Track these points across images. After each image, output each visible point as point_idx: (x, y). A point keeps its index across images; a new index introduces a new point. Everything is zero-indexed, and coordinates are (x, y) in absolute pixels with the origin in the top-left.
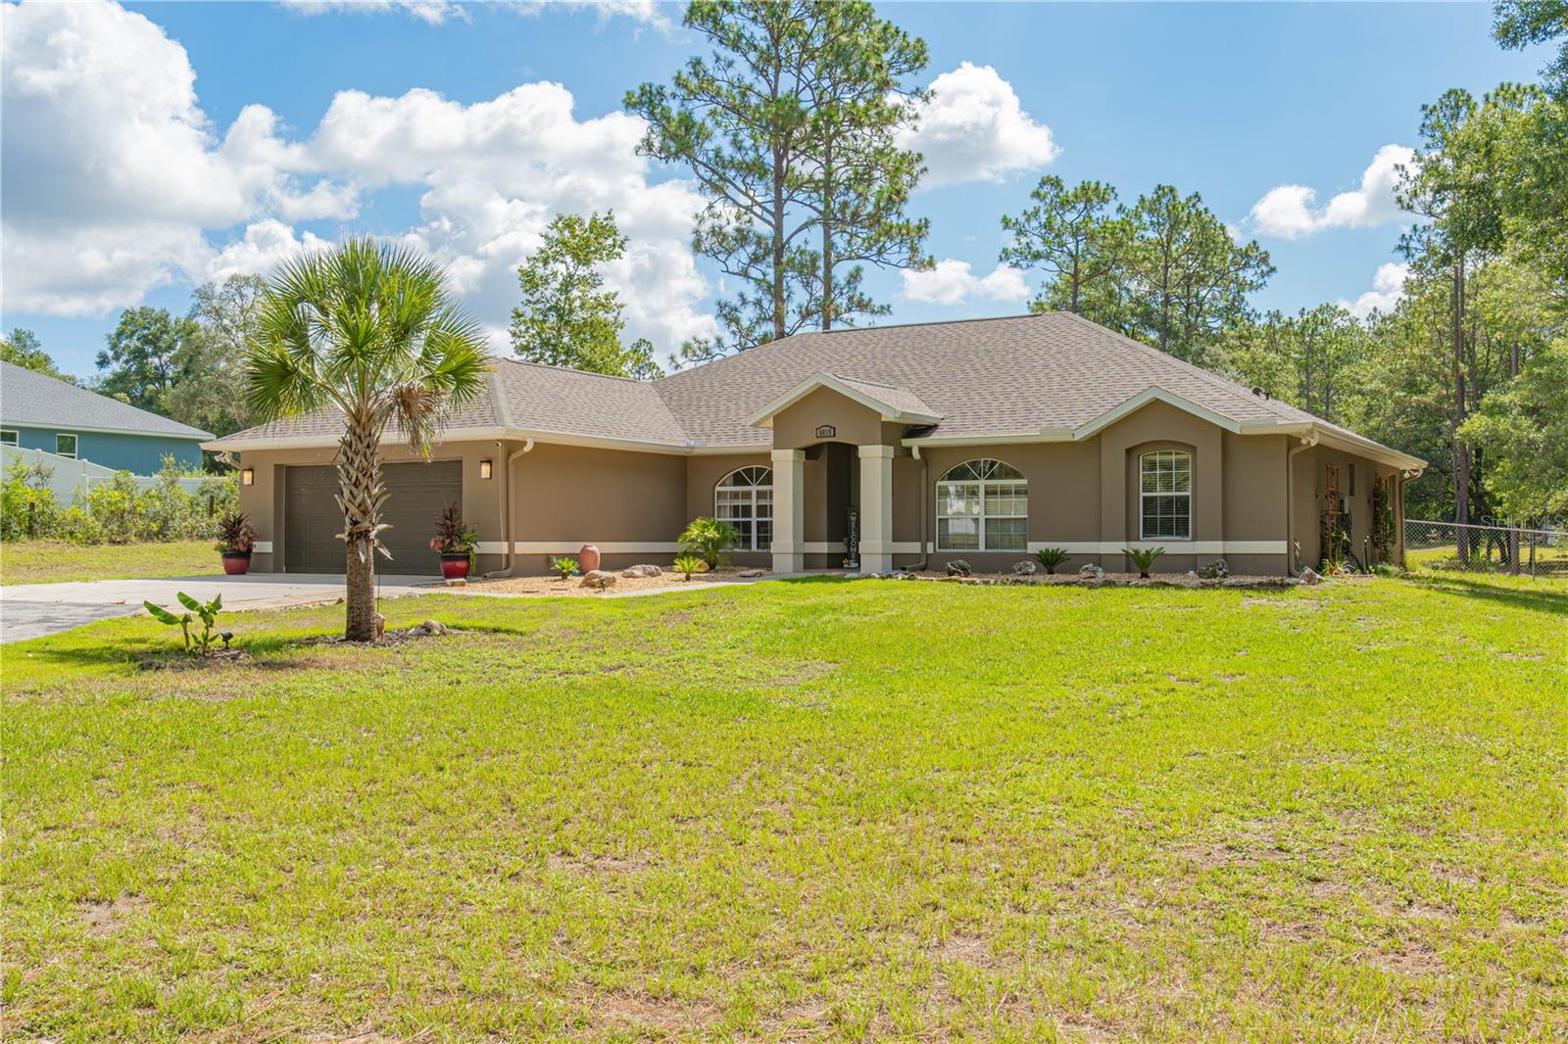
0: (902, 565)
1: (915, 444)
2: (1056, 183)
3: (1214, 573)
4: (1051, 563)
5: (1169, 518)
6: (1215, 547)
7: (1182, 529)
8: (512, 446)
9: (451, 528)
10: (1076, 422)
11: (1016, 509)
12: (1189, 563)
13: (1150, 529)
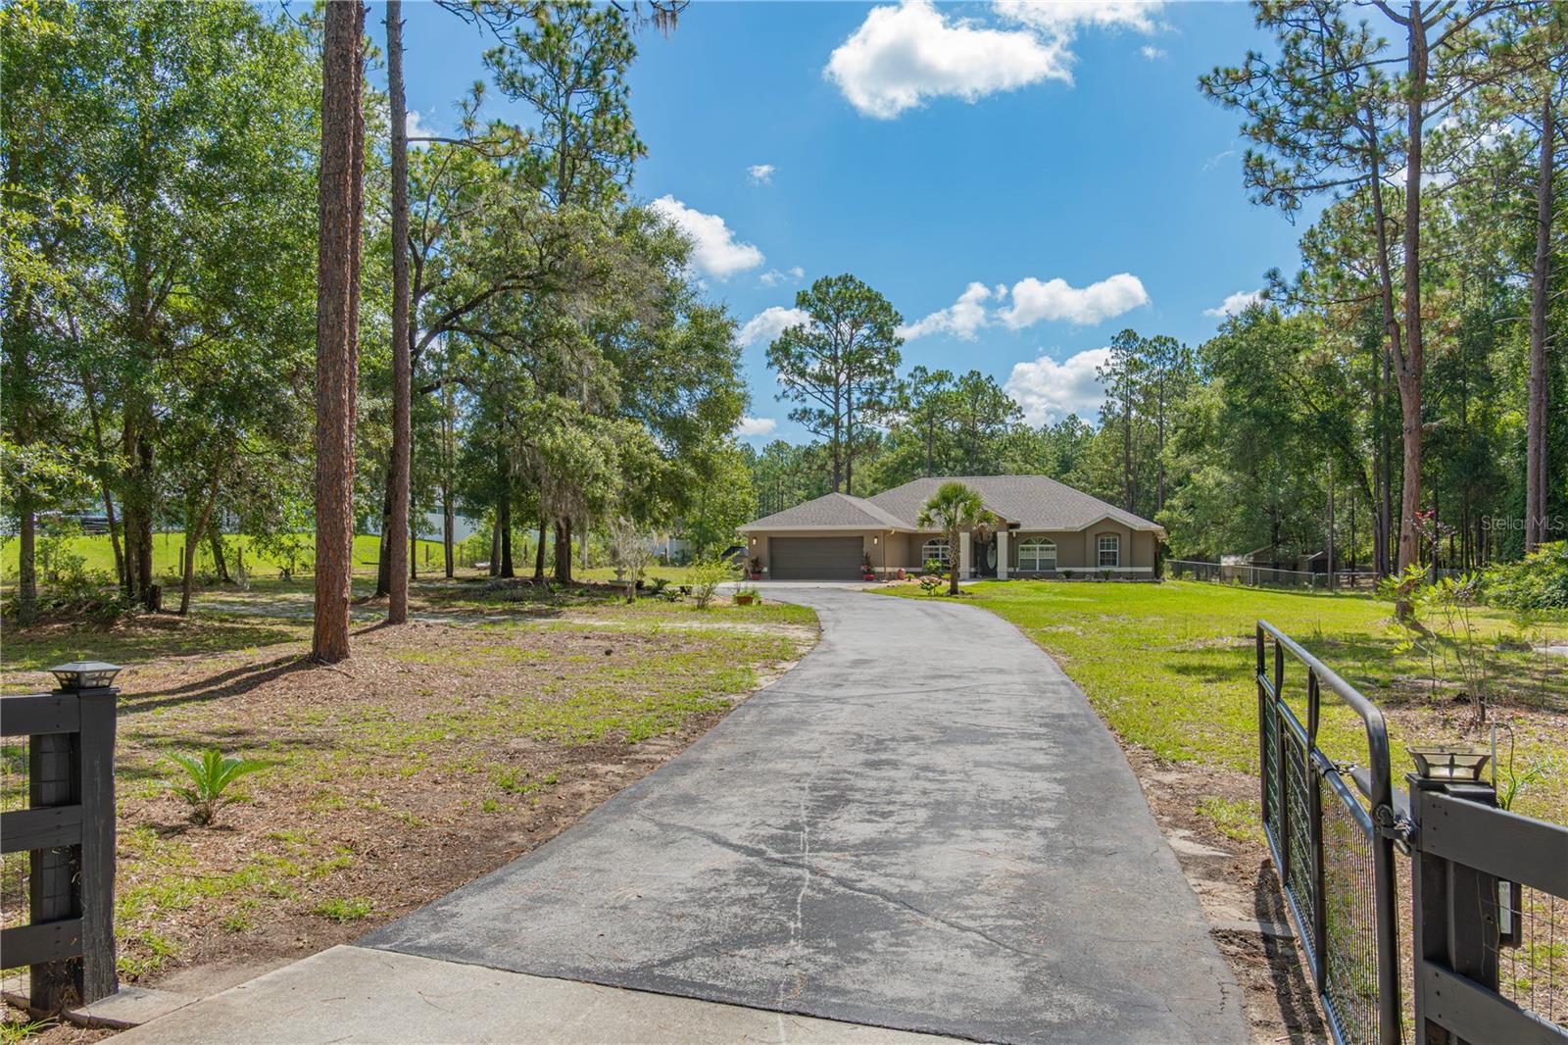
0: (1011, 576)
1: (1014, 531)
2: (924, 370)
3: (1132, 578)
4: (1069, 575)
5: (1109, 559)
6: (1128, 569)
7: (1114, 564)
8: (886, 532)
9: (867, 561)
10: (1078, 525)
11: (1052, 556)
12: (1119, 575)
13: (1103, 563)
